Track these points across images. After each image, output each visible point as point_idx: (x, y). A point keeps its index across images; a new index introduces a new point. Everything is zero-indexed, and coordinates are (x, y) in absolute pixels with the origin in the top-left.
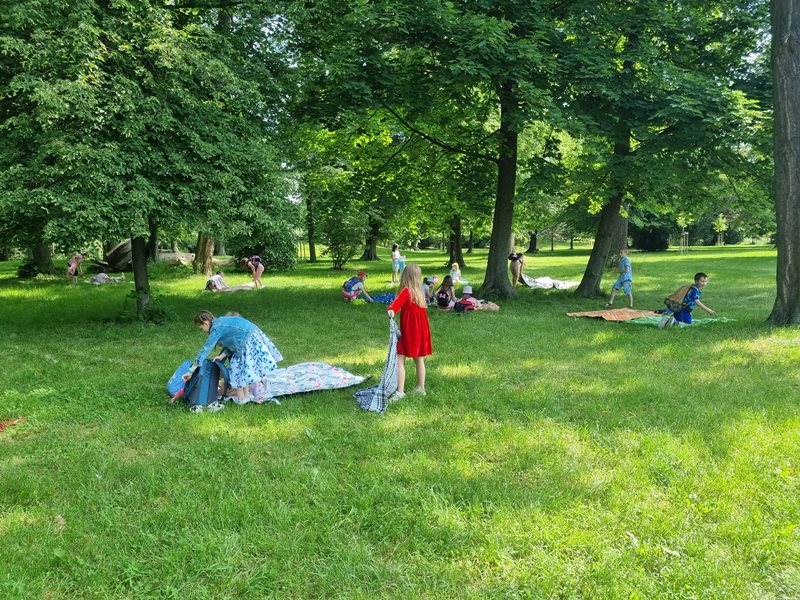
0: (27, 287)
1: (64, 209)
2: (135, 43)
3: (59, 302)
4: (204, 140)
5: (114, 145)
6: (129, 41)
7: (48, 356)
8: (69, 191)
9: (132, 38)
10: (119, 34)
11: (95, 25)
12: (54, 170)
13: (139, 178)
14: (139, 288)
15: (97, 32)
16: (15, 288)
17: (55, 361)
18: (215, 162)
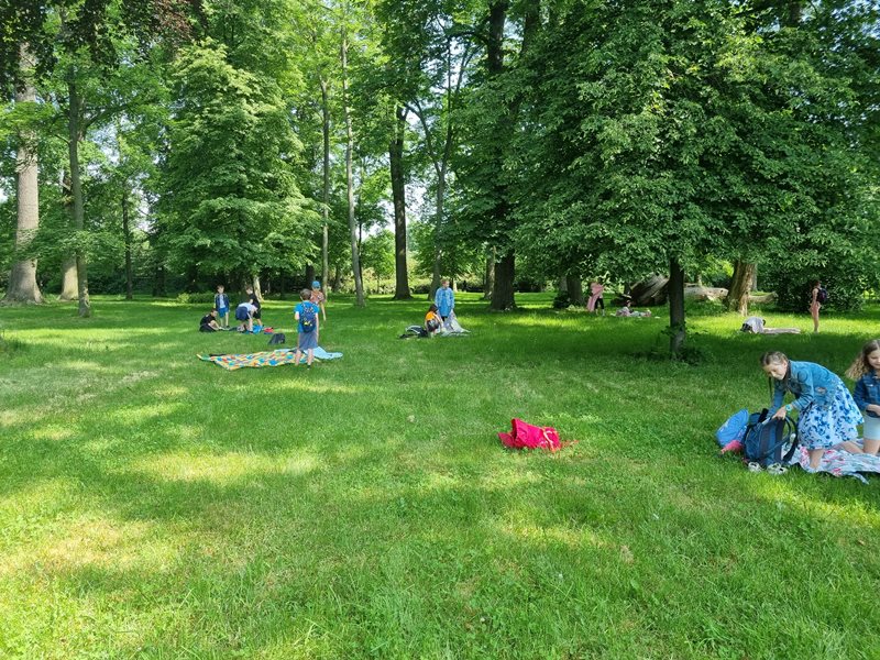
0: (562, 317)
1: (616, 241)
2: (703, 62)
3: (592, 334)
4: (769, 157)
5: (668, 174)
6: (697, 62)
7: (589, 385)
8: (622, 223)
9: (700, 57)
10: (686, 57)
11: (664, 53)
12: (611, 204)
13: (691, 205)
14: (674, 324)
15: (665, 59)
16: (553, 318)
17: (597, 391)
18: (780, 181)
